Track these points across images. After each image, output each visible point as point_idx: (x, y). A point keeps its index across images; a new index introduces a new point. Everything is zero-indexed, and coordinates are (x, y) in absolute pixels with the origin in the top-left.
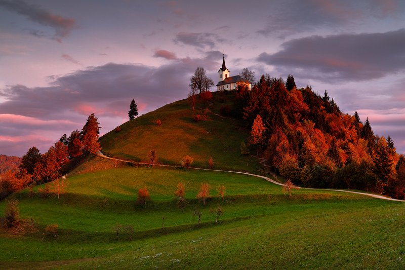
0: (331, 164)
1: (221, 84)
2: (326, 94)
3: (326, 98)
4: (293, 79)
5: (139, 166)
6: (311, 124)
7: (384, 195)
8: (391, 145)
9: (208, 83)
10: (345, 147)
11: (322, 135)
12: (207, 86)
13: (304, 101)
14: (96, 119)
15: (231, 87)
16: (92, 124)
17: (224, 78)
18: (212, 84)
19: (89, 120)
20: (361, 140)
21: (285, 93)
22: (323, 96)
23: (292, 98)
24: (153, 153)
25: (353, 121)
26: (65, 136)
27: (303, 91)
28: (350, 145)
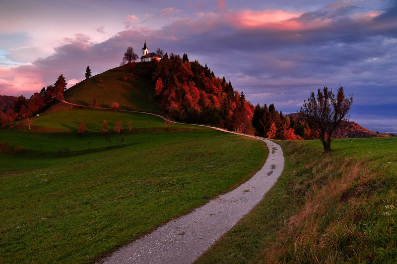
0: (199, 109)
1: (143, 57)
2: (206, 65)
3: (206, 68)
4: (186, 56)
5: (86, 108)
6: (194, 83)
8: (243, 96)
9: (135, 57)
10: (211, 98)
11: (198, 91)
12: (134, 59)
13: (191, 70)
14: (64, 78)
15: (149, 59)
16: (61, 81)
17: (145, 54)
18: (138, 57)
19: (59, 79)
20: (224, 94)
21: (180, 65)
22: (204, 66)
23: (183, 67)
24: (94, 101)
25: (221, 82)
26: (44, 88)
27: (192, 63)
28: (214, 97)
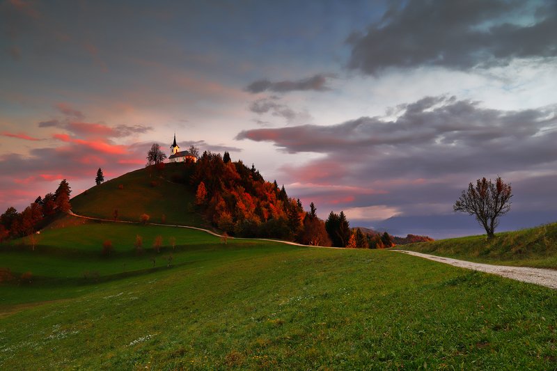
0: (257, 220)
1: (172, 157)
2: (253, 166)
3: (253, 169)
4: (228, 154)
5: (104, 222)
6: (242, 189)
7: (294, 242)
8: (300, 205)
9: (162, 156)
10: (267, 207)
11: (250, 198)
12: (161, 159)
13: (237, 172)
14: (68, 184)
15: (181, 160)
16: (64, 188)
17: (175, 152)
18: (165, 157)
19: (61, 185)
20: (279, 201)
21: (222, 166)
22: (251, 168)
23: (228, 169)
24: (116, 212)
25: (272, 187)
26: (40, 197)
27: (235, 163)
28: (271, 204)
